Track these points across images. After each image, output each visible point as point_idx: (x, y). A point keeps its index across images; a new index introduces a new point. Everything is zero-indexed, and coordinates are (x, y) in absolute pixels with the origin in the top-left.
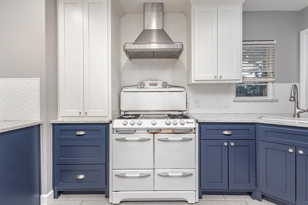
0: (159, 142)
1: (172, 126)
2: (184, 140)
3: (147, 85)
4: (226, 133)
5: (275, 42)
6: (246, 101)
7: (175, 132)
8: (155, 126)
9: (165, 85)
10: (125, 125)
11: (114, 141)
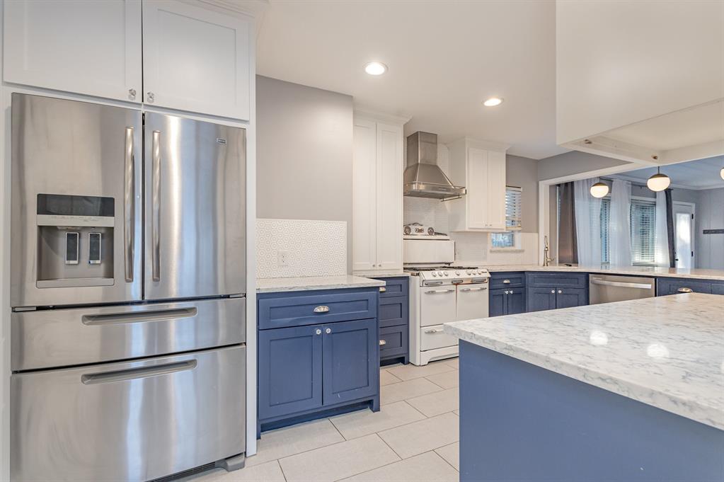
0: (461, 293)
1: (472, 276)
3: (413, 231)
4: (505, 282)
5: (521, 190)
7: (473, 282)
8: (460, 277)
9: (431, 231)
10: (435, 276)
11: (423, 295)
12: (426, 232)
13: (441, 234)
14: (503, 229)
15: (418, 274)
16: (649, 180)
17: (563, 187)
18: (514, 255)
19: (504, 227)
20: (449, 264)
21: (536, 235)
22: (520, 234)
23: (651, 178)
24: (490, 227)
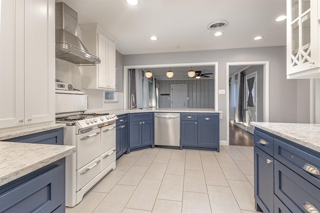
0: (103, 133)
4: (121, 121)
5: (117, 69)
7: (109, 124)
9: (70, 88)
10: (88, 124)
11: (79, 141)
12: (66, 88)
13: (77, 90)
14: (114, 89)
15: (74, 124)
16: (167, 73)
17: (132, 70)
18: (114, 104)
19: (115, 88)
20: (84, 112)
21: (122, 93)
22: (116, 92)
23: (168, 72)
24: (109, 87)
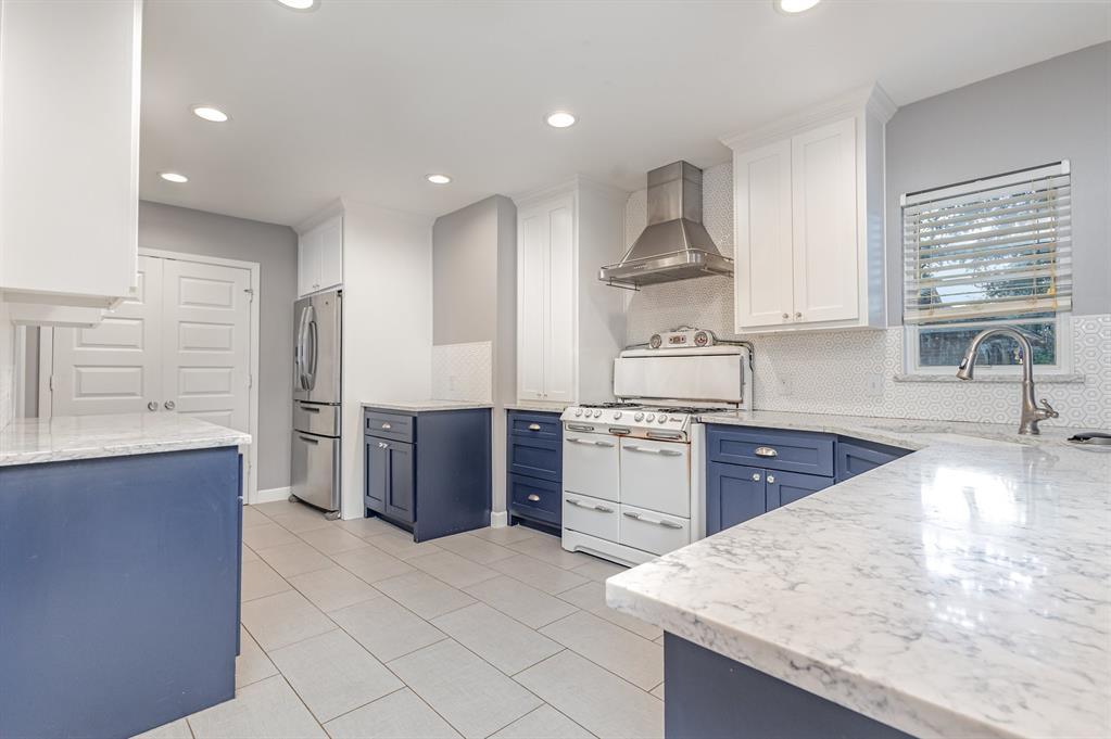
0: (627, 452)
2: (664, 453)
3: (665, 342)
4: (764, 451)
6: (939, 379)
7: (652, 437)
8: (621, 423)
9: (702, 340)
10: (577, 416)
12: (690, 341)
